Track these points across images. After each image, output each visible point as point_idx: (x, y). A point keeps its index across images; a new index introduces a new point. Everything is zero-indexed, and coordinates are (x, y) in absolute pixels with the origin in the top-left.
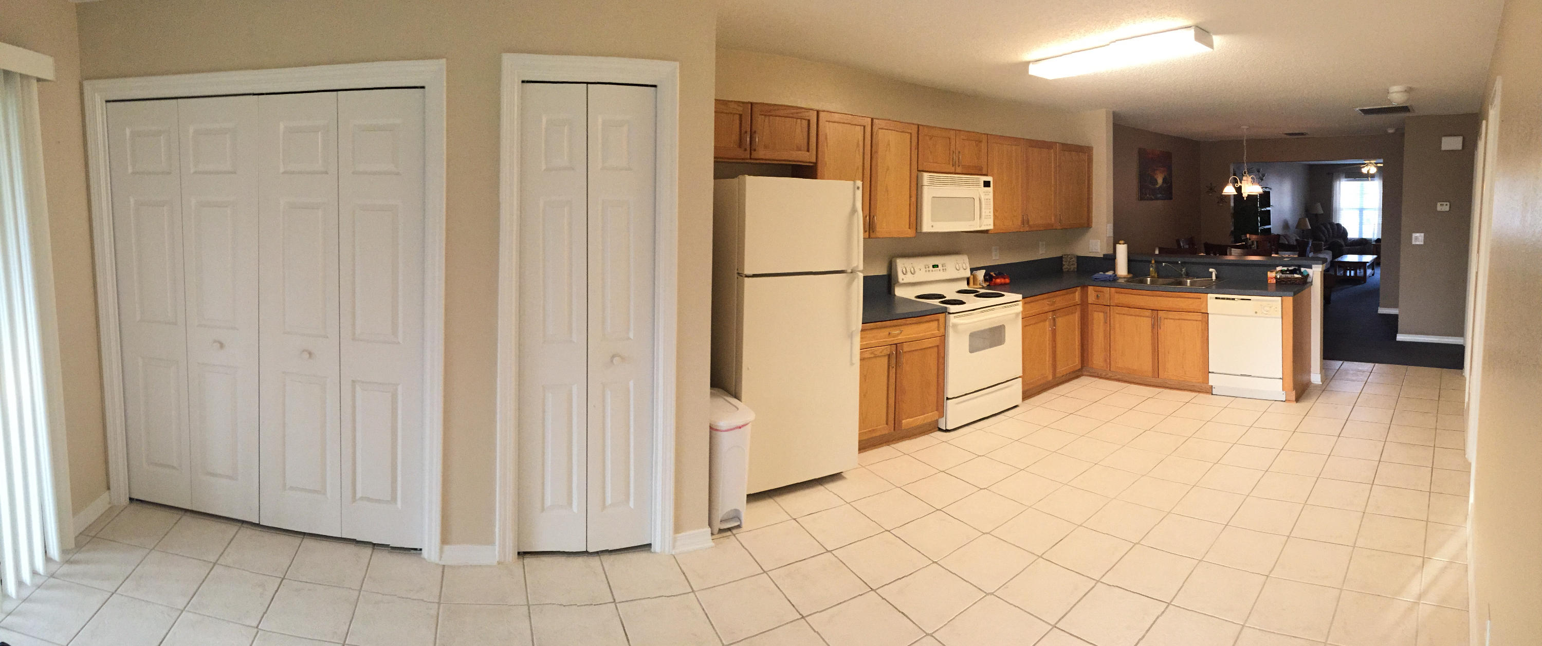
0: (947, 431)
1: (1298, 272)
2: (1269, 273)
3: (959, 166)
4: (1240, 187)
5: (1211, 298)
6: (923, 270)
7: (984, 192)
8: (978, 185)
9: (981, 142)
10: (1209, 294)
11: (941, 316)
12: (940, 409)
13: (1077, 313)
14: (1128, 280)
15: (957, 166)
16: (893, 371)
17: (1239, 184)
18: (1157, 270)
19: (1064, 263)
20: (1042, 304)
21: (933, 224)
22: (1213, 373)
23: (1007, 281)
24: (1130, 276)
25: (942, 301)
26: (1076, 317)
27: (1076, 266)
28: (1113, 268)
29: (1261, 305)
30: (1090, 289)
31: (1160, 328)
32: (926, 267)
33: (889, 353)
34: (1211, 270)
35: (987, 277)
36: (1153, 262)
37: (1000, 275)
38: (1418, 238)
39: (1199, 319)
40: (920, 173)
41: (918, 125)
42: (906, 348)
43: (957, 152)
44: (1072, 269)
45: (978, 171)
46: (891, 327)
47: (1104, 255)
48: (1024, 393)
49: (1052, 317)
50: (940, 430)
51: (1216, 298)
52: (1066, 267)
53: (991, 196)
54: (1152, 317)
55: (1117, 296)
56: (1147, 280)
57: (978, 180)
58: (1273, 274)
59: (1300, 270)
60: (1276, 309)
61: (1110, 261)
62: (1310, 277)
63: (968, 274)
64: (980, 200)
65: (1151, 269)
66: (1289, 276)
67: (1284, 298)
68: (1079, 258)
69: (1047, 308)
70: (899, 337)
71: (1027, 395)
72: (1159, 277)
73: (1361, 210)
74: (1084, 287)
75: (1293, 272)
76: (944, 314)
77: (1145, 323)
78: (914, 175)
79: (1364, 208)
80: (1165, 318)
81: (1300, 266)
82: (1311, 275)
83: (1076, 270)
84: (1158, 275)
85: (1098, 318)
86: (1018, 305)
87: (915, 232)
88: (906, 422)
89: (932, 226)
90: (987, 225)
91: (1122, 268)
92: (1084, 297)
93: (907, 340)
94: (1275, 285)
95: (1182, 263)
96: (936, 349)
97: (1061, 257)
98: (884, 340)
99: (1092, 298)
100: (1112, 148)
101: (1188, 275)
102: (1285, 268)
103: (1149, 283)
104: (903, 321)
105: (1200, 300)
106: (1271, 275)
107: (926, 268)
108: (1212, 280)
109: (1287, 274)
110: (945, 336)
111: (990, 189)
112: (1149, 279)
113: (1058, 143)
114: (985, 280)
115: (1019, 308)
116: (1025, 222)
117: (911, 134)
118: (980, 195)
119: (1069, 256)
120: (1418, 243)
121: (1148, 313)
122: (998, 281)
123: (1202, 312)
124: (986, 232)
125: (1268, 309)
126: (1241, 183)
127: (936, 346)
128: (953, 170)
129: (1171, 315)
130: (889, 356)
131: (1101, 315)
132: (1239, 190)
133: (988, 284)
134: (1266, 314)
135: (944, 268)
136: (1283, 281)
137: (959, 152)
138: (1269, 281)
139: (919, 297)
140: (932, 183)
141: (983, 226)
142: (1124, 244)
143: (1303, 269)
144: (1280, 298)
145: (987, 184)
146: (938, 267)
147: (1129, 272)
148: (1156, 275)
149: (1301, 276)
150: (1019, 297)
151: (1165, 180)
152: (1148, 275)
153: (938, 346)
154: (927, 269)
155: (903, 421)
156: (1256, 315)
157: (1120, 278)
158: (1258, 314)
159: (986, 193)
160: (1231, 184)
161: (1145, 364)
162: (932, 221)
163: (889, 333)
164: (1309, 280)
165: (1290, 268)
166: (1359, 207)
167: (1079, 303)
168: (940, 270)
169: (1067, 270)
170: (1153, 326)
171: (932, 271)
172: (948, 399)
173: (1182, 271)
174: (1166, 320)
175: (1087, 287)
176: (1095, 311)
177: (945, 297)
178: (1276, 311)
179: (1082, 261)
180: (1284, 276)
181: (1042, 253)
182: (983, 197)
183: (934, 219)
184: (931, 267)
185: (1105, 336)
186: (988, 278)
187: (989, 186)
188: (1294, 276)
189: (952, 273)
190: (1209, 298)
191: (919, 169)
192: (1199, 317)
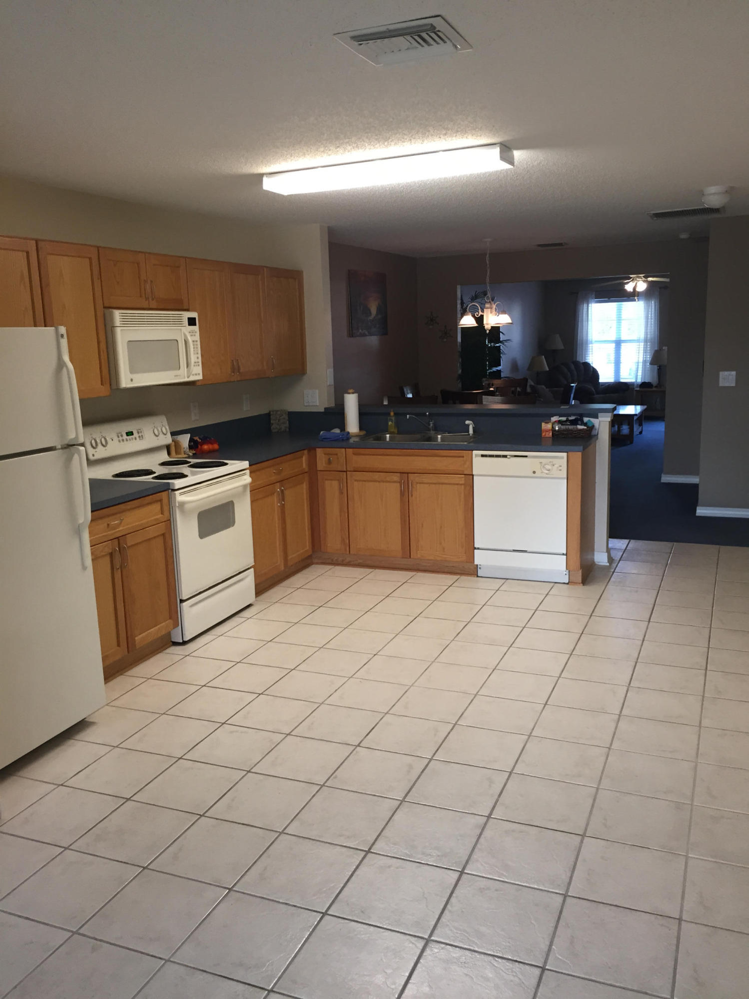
0: (184, 643)
1: (580, 422)
2: (543, 424)
3: (153, 300)
4: (482, 316)
5: (476, 456)
6: (116, 439)
7: (190, 332)
8: (180, 323)
9: (178, 267)
10: (474, 452)
11: (164, 495)
12: (174, 616)
13: (305, 484)
14: (362, 438)
15: (150, 299)
16: (118, 575)
17: (481, 313)
18: (397, 425)
19: (272, 422)
20: (269, 474)
21: (134, 376)
22: (478, 549)
23: (216, 446)
24: (363, 433)
25: (155, 477)
26: (305, 486)
27: (287, 425)
28: (342, 424)
29: (541, 463)
30: (319, 452)
31: (412, 496)
32: (119, 435)
33: (110, 551)
34: (467, 422)
35: (192, 443)
36: (392, 414)
37: (205, 440)
38: (728, 378)
39: (461, 483)
40: (107, 311)
41: (98, 248)
42: (130, 541)
43: (149, 282)
44: (283, 428)
45: (179, 306)
46: (109, 516)
47: (325, 409)
48: (257, 586)
49: (280, 489)
50: (176, 644)
51: (483, 456)
52: (275, 427)
53: (197, 337)
54: (400, 482)
55: (355, 458)
56: (386, 437)
57: (180, 316)
58: (549, 426)
59: (582, 421)
60: (560, 468)
61: (337, 414)
62: (596, 429)
63: (168, 440)
64: (186, 342)
65: (390, 423)
66: (571, 427)
67: (570, 453)
68: (291, 414)
69: (274, 478)
70: (121, 528)
71: (261, 589)
72: (399, 433)
73: (618, 343)
74: (312, 450)
75: (574, 422)
76: (166, 492)
77: (392, 490)
78: (100, 314)
79: (622, 339)
80: (417, 483)
81: (582, 416)
82: (597, 425)
83: (288, 430)
84: (398, 431)
85: (331, 489)
86: (244, 474)
87: (109, 389)
88: (141, 638)
89: (132, 380)
90: (196, 374)
91: (353, 425)
92: (313, 462)
93: (129, 532)
94: (551, 439)
95: (430, 414)
96: (161, 540)
97: (268, 415)
98: (103, 534)
99: (321, 462)
100: (328, 270)
101: (437, 429)
102: (564, 419)
103: (388, 439)
104: (122, 506)
105: (462, 459)
106: (546, 426)
107: (118, 437)
108: (469, 434)
109: (568, 425)
110: (170, 520)
111: (196, 328)
112: (388, 435)
113: (266, 267)
114: (190, 447)
115: (247, 479)
116: (235, 369)
117: (90, 259)
118: (185, 335)
119: (279, 413)
120: (727, 385)
121: (396, 477)
122: (205, 447)
123: (465, 473)
124: (193, 383)
125: (548, 467)
126: (483, 311)
127: (161, 535)
128: (146, 305)
129: (426, 478)
130: (111, 555)
131: (335, 484)
132: (480, 320)
133: (194, 452)
134: (547, 474)
135: (140, 435)
136: (563, 434)
137: (152, 282)
138: (543, 434)
139: (117, 475)
140: (125, 323)
141: (191, 376)
142: (353, 393)
143: (586, 419)
144: (565, 455)
145: (192, 322)
146: (133, 434)
147: (361, 428)
148: (396, 431)
149: (586, 428)
150: (246, 464)
151: (379, 310)
152: (387, 431)
153: (163, 535)
154: (121, 438)
155: (136, 638)
156: (534, 475)
157: (352, 436)
158: (535, 475)
159: (192, 333)
160: (470, 314)
161: (393, 542)
162: (131, 373)
163: (108, 525)
164: (594, 433)
165: (571, 418)
166: (614, 339)
167: (307, 470)
168: (136, 438)
169: (276, 430)
170: (402, 494)
171: (127, 440)
172: (182, 601)
173: (429, 425)
174: (418, 485)
175: (316, 450)
176: (326, 480)
177: (155, 473)
178: (560, 470)
179: (294, 417)
180: (563, 427)
181: (247, 410)
182: (190, 339)
183: (133, 370)
184: (125, 435)
185: (341, 511)
186: (193, 445)
187: (195, 325)
188: (577, 428)
189: (149, 441)
190: (474, 456)
191: (105, 305)
192: (461, 479)
